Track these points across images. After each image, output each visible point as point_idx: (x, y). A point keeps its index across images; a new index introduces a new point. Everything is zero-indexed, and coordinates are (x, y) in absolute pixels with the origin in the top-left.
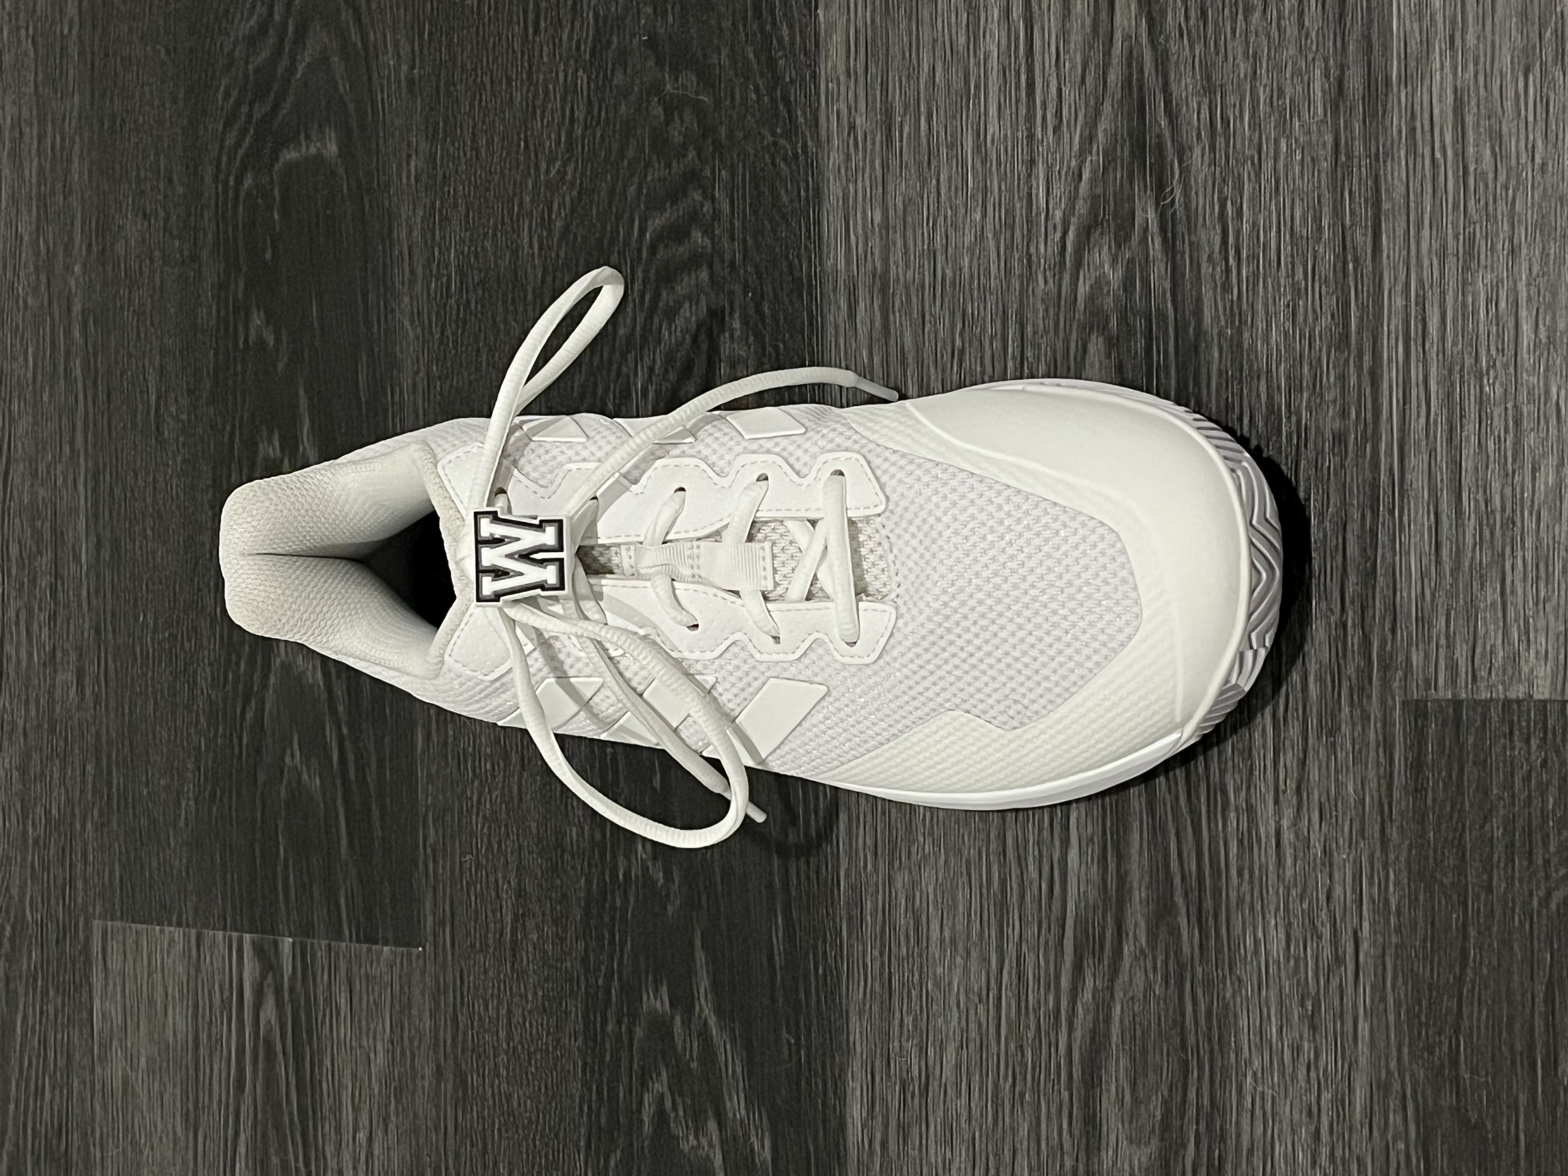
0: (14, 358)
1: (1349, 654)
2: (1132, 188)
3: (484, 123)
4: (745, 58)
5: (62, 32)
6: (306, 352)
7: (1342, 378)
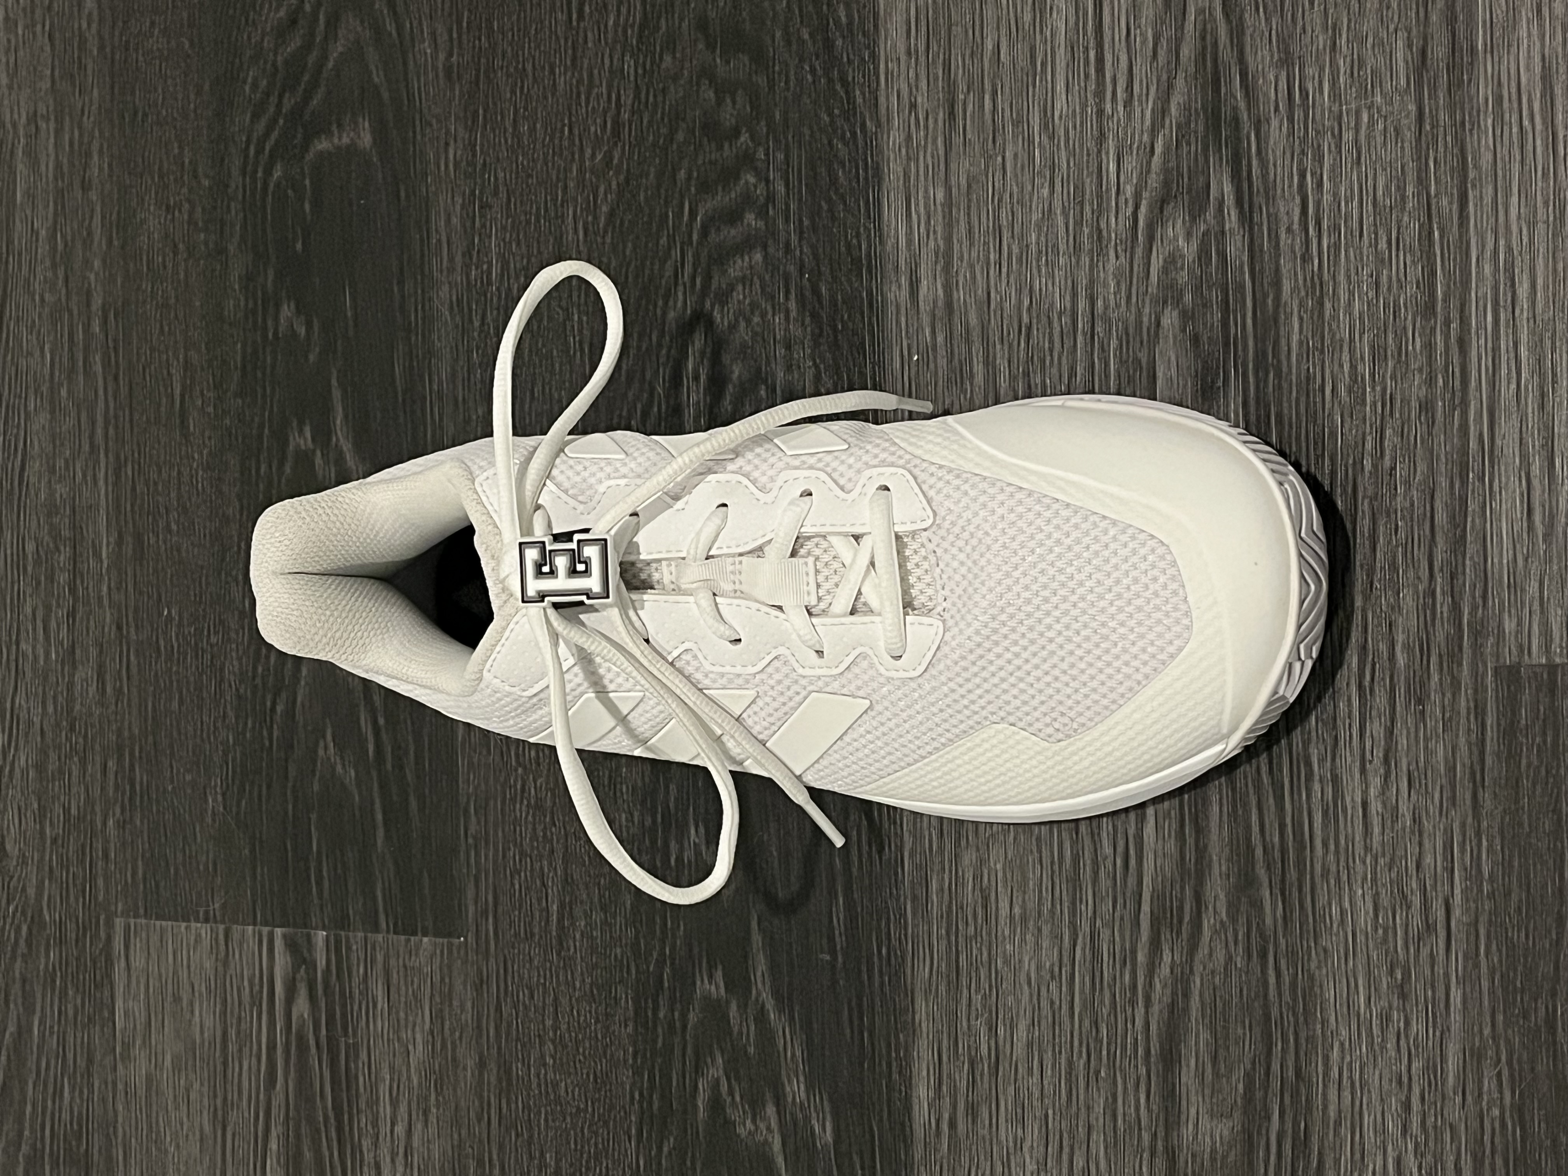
0: (30, 354)
1: (1438, 622)
2: (1207, 161)
3: (526, 109)
4: (801, 41)
5: (80, 27)
6: (339, 342)
7: (1429, 346)
